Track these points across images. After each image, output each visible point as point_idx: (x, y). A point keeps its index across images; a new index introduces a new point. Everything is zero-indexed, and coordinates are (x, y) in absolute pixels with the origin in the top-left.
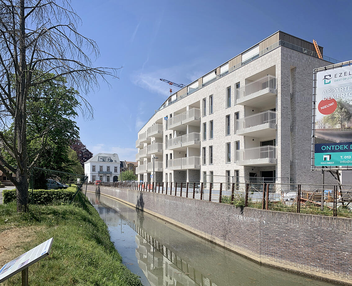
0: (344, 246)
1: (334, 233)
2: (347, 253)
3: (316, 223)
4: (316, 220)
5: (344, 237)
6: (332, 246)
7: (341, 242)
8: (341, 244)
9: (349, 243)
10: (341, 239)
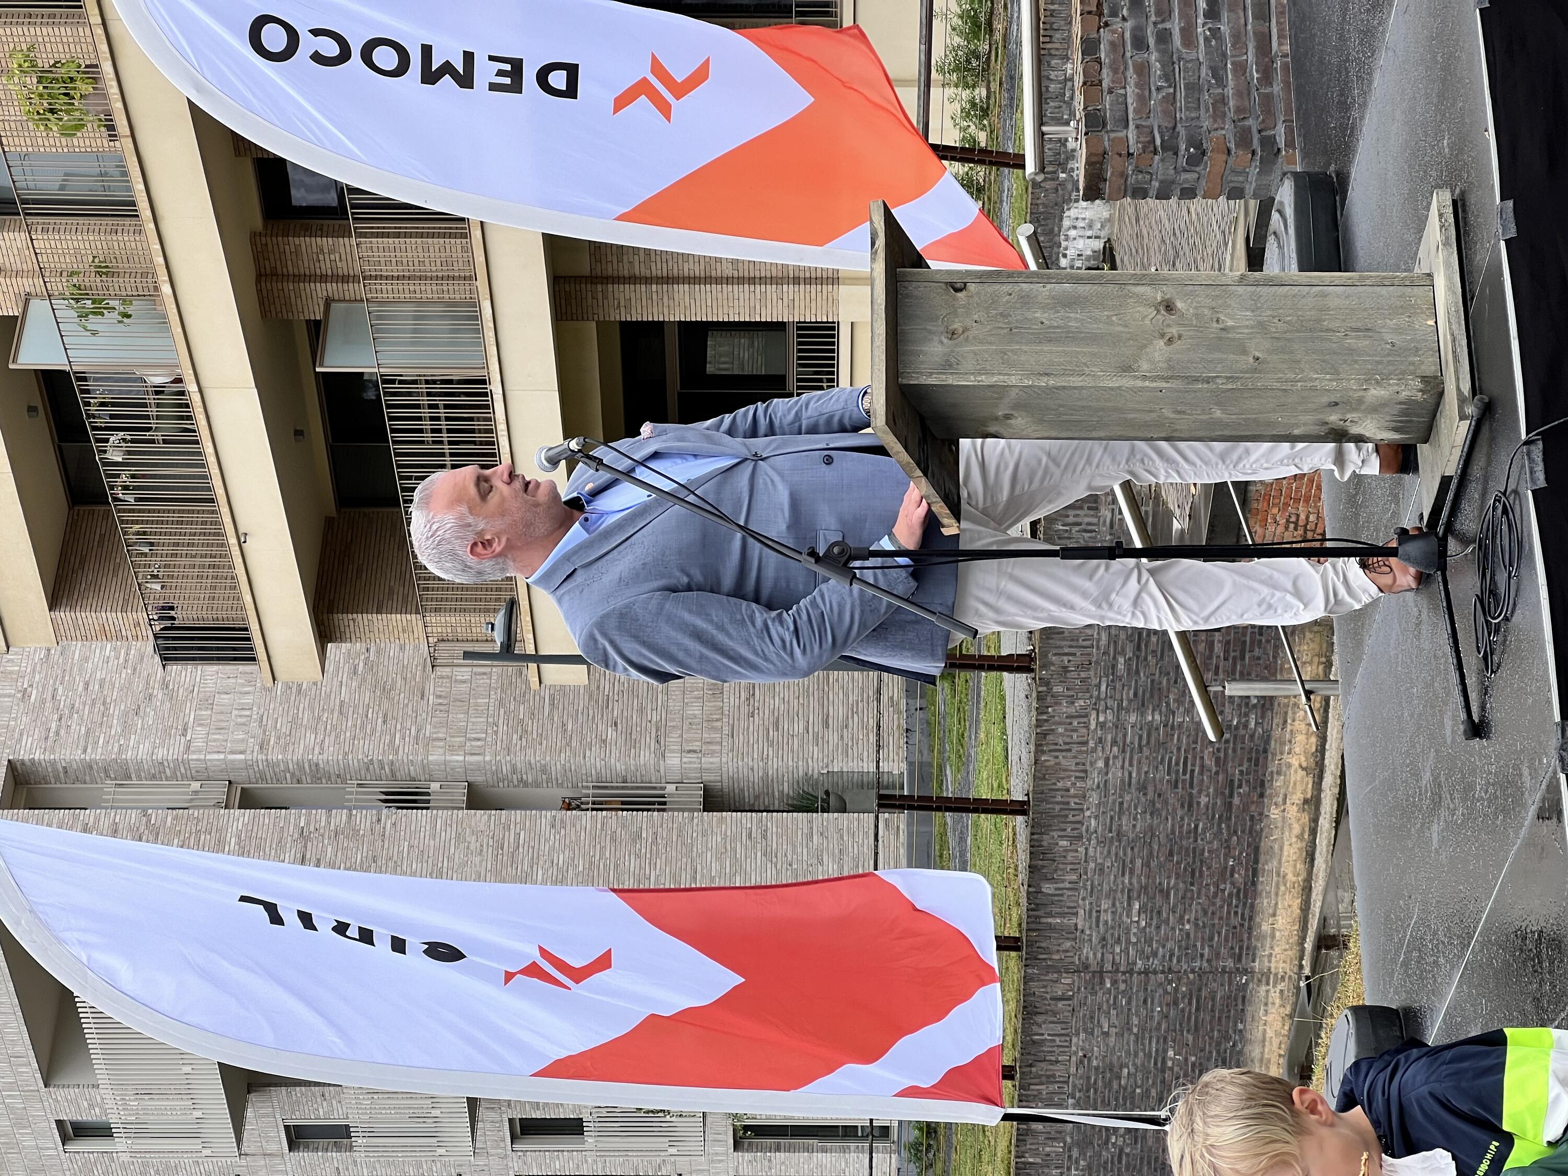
0: (1139, 1062)
1: (1088, 1091)
2: (1171, 1053)
3: (1048, 1149)
4: (1033, 1147)
5: (1103, 1061)
6: (1148, 1097)
7: (1125, 1071)
8: (1132, 1070)
9: (1126, 1047)
10: (1111, 1070)
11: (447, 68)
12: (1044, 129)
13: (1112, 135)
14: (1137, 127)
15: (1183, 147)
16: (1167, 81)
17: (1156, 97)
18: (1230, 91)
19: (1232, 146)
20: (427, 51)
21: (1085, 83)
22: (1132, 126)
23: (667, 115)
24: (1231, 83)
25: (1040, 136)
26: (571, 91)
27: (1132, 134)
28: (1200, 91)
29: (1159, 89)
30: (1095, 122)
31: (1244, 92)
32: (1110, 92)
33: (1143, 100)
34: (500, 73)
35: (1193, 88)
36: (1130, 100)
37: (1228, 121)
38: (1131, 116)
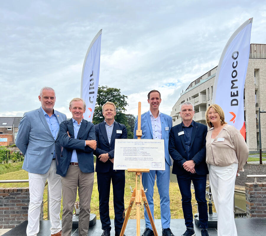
11: (234, 84)
12: (256, 178)
13: (253, 188)
14: (255, 192)
15: (251, 199)
16: (264, 197)
17: (261, 195)
18: (262, 206)
19: (252, 206)
20: (236, 80)
21: (263, 184)
22: (255, 191)
23: (231, 121)
24: (264, 207)
25: (255, 178)
26: (232, 105)
27: (254, 191)
28: (262, 202)
29: (262, 196)
30: (256, 186)
31: (262, 208)
32: (261, 188)
33: (260, 193)
34: (234, 93)
35: (263, 201)
36: (260, 191)
37: (257, 206)
38: (257, 191)
